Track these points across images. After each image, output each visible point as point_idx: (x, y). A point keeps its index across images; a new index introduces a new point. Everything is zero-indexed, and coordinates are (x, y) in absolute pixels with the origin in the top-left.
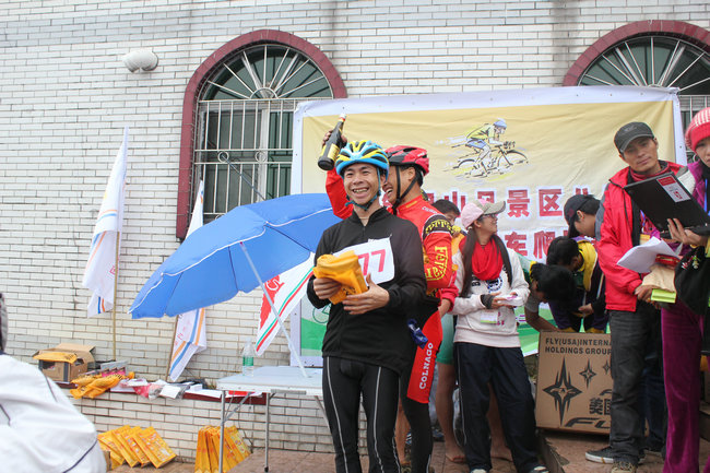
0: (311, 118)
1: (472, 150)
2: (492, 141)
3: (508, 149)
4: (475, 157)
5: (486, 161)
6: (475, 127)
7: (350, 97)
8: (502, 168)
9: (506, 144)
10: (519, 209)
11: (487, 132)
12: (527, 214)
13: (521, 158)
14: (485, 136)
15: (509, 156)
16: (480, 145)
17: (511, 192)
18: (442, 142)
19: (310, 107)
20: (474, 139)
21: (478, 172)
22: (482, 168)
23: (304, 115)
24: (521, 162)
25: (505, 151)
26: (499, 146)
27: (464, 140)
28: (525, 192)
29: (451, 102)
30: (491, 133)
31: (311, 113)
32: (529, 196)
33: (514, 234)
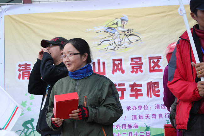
0: (9, 16)
1: (108, 34)
2: (120, 29)
3: (129, 33)
4: (110, 38)
5: (117, 41)
6: (109, 20)
7: (33, 3)
8: (126, 44)
9: (128, 30)
10: (137, 69)
11: (117, 24)
12: (142, 71)
13: (137, 38)
14: (115, 26)
15: (131, 38)
16: (112, 31)
17: (132, 59)
18: (90, 30)
19: (9, 9)
20: (109, 28)
21: (112, 47)
22: (114, 45)
23: (5, 14)
24: (137, 41)
25: (127, 34)
26: (124, 32)
27: (103, 28)
28: (140, 58)
29: (95, 6)
30: (119, 24)
31: (10, 13)
32: (143, 61)
33: (135, 83)
